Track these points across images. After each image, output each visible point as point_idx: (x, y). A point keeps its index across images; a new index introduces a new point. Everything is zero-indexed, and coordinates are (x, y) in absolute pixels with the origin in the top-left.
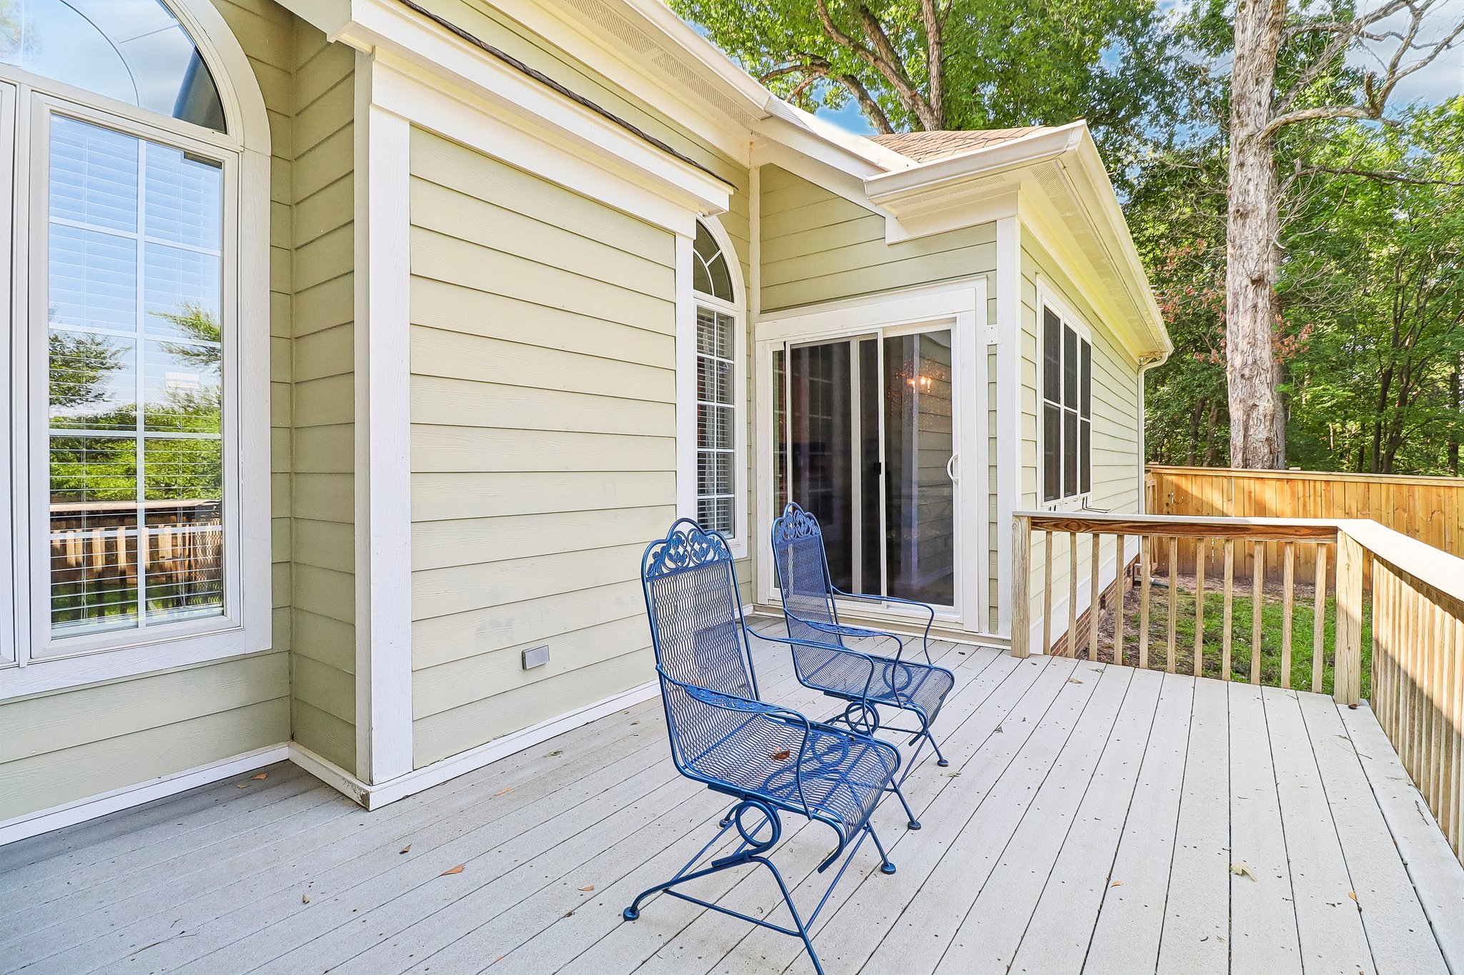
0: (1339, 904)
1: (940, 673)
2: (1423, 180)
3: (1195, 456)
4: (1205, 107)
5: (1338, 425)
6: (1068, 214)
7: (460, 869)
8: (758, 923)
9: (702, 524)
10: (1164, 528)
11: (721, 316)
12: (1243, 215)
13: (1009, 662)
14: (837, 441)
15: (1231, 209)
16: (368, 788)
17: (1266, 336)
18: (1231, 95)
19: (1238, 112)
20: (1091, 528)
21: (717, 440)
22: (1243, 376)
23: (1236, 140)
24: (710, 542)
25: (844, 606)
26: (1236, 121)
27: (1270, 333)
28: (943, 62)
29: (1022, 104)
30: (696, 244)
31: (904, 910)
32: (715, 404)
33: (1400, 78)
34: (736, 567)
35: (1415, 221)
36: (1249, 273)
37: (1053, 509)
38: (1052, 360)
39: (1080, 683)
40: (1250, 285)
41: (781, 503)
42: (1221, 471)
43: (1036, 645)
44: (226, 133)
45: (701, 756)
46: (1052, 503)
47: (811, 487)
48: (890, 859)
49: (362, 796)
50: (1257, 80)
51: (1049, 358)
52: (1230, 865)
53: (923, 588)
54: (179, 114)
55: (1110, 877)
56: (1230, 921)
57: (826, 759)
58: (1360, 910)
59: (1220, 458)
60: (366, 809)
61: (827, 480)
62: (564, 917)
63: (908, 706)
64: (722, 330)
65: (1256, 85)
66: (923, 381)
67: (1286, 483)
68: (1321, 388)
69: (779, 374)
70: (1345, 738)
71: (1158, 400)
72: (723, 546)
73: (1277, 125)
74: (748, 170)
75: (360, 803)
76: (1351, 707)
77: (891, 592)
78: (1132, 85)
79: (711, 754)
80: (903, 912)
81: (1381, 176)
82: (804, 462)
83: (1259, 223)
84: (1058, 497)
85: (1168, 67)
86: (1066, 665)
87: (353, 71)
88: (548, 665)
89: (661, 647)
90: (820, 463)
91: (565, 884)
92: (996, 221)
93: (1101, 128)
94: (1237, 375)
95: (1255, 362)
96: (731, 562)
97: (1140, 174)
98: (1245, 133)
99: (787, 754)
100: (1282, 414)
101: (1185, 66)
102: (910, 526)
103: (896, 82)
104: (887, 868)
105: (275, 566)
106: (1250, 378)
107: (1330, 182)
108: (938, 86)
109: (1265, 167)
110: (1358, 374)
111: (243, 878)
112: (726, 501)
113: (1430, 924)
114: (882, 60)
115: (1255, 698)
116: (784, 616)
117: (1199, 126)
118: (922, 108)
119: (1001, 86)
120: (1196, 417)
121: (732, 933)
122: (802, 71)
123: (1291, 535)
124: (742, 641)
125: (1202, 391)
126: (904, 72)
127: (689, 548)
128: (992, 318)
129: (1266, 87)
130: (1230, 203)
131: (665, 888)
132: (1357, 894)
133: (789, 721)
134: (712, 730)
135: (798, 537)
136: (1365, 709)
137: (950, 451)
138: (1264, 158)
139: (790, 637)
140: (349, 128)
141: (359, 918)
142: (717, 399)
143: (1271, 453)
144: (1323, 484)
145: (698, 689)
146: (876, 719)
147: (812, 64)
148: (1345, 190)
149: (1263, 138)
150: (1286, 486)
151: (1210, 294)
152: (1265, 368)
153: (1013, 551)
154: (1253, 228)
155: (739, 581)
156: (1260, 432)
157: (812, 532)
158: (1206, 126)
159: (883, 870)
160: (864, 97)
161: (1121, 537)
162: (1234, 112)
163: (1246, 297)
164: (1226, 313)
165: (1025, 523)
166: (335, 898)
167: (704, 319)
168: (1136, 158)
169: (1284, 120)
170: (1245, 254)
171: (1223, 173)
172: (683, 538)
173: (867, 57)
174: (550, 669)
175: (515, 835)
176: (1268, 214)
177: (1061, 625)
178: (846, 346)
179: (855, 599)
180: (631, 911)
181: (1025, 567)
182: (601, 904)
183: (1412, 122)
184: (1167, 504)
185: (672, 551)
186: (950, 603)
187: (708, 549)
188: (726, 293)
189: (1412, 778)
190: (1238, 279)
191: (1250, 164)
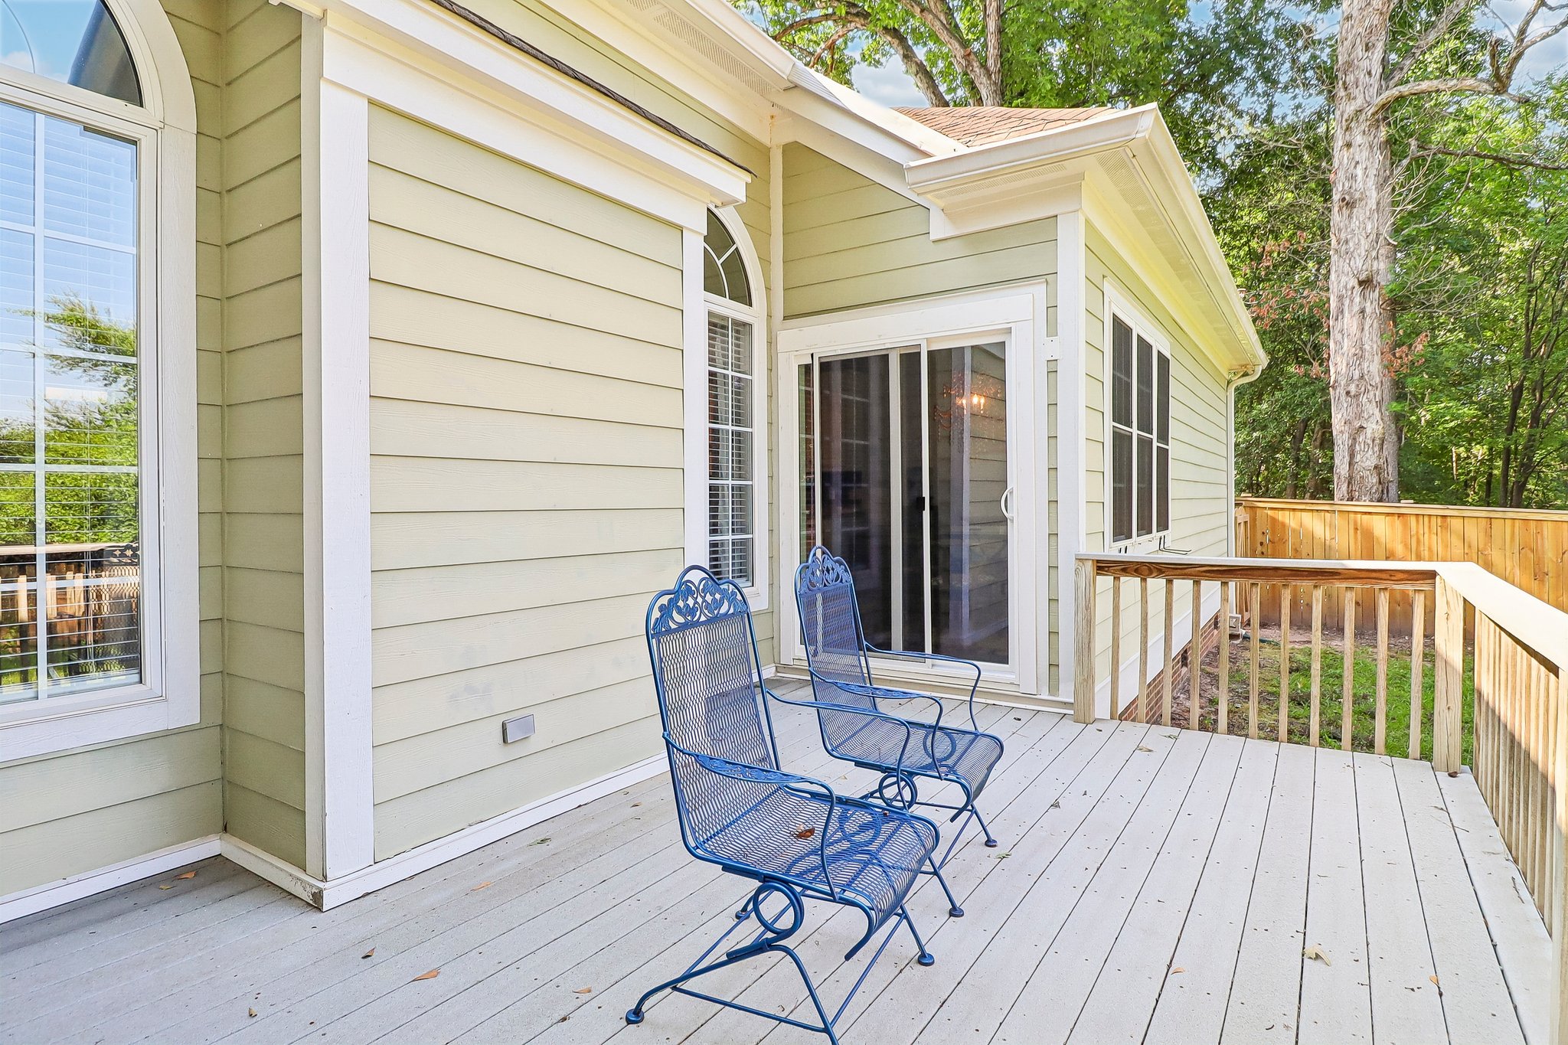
0: (1418, 988)
1: (988, 740)
2: (1557, 164)
3: (1296, 487)
4: (1310, 74)
5: (1462, 449)
6: (1140, 208)
7: (434, 974)
8: (781, 1020)
9: (715, 572)
10: (1245, 572)
11: (736, 323)
12: (1349, 204)
13: (1071, 728)
14: (874, 467)
15: (1336, 197)
16: (321, 885)
17: (1375, 346)
18: (1337, 61)
19: (1344, 83)
20: (1164, 572)
21: (733, 470)
22: (1348, 393)
23: (1342, 116)
24: (723, 592)
25: (881, 666)
26: (1342, 93)
27: (1379, 343)
28: (1001, 16)
29: (1097, 66)
30: (706, 239)
31: (943, 1004)
32: (730, 428)
33: (1530, 46)
34: (754, 620)
35: (1551, 210)
36: (1355, 272)
37: (1123, 550)
38: (1123, 377)
39: (1150, 751)
40: (1357, 287)
41: (808, 544)
42: (1322, 505)
43: (1102, 709)
44: (142, 106)
45: (714, 835)
46: (1122, 544)
47: (844, 525)
48: (928, 950)
49: (314, 895)
50: (1367, 45)
51: (1119, 375)
52: (1304, 948)
53: (975, 644)
54: (76, 81)
55: (1171, 963)
56: (1299, 1008)
57: (857, 838)
58: (1441, 995)
59: (1323, 489)
60: (319, 909)
61: (863, 516)
62: (558, 1022)
63: (949, 777)
64: (737, 339)
65: (1366, 51)
66: (975, 400)
67: (1396, 518)
68: (1443, 405)
69: (806, 391)
70: (1442, 809)
71: (1254, 420)
72: (739, 597)
73: (1389, 99)
74: (769, 149)
75: (311, 902)
76: (1451, 775)
77: (937, 649)
78: (1225, 45)
79: (725, 833)
80: (941, 1006)
81: (1508, 160)
82: (836, 493)
83: (1368, 213)
84: (1129, 536)
85: (1267, 25)
86: (1135, 731)
87: (300, 37)
88: (533, 738)
89: (669, 712)
90: (853, 495)
91: (558, 987)
92: (1057, 216)
93: (1189, 95)
94: (1341, 392)
95: (1362, 377)
96: (748, 614)
97: (1234, 152)
98: (1352, 108)
99: (812, 831)
100: (1394, 437)
101: (1286, 24)
102: (961, 571)
103: (947, 38)
104: (924, 959)
105: (203, 624)
106: (1357, 396)
107: (1452, 165)
108: (996, 45)
109: (1376, 148)
110: (1485, 389)
111: (175, 991)
112: (743, 542)
113: (1515, 1008)
114: (930, 12)
115: (1345, 766)
116: (809, 678)
117: (1303, 96)
118: (977, 70)
119: (1072, 44)
120: (1297, 440)
121: (749, 1034)
122: (835, 20)
123: (1385, 580)
124: (761, 708)
125: (1304, 410)
126: (956, 26)
127: (700, 600)
128: (1052, 329)
129: (1377, 54)
130: (1334, 190)
131: (674, 985)
132: (1439, 978)
133: (814, 795)
134: (727, 807)
135: (825, 585)
136: (1466, 777)
137: (1003, 482)
138: (1374, 138)
139: (816, 700)
140: (294, 105)
141: (318, 1031)
142: (732, 422)
143: (1380, 483)
144: (1439, 519)
145: (711, 759)
146: (914, 793)
147: (847, 13)
148: (1469, 174)
149: (1373, 114)
150: (1398, 522)
151: (1313, 296)
152: (1374, 384)
153: (1076, 599)
154: (1361, 220)
155: (757, 637)
156: (1368, 459)
157: (842, 580)
158: (1310, 95)
159: (920, 962)
160: (908, 56)
161: (1197, 583)
162: (1341, 82)
163: (1352, 301)
164: (1329, 319)
165: (1089, 567)
166: (288, 1010)
167: (717, 326)
168: (1229, 133)
169: (1397, 93)
170: (1352, 250)
171: (1327, 155)
172: (693, 588)
173: (913, 6)
174: (536, 742)
175: (498, 935)
176: (1378, 204)
177: (1130, 689)
178: (884, 359)
179: (896, 657)
180: (634, 1013)
181: (1089, 618)
182: (599, 1008)
183: (1550, 93)
184: (1262, 544)
185: (681, 604)
186: (1004, 660)
187: (722, 599)
188: (744, 296)
189: (1511, 852)
190: (1344, 279)
191: (1357, 144)
